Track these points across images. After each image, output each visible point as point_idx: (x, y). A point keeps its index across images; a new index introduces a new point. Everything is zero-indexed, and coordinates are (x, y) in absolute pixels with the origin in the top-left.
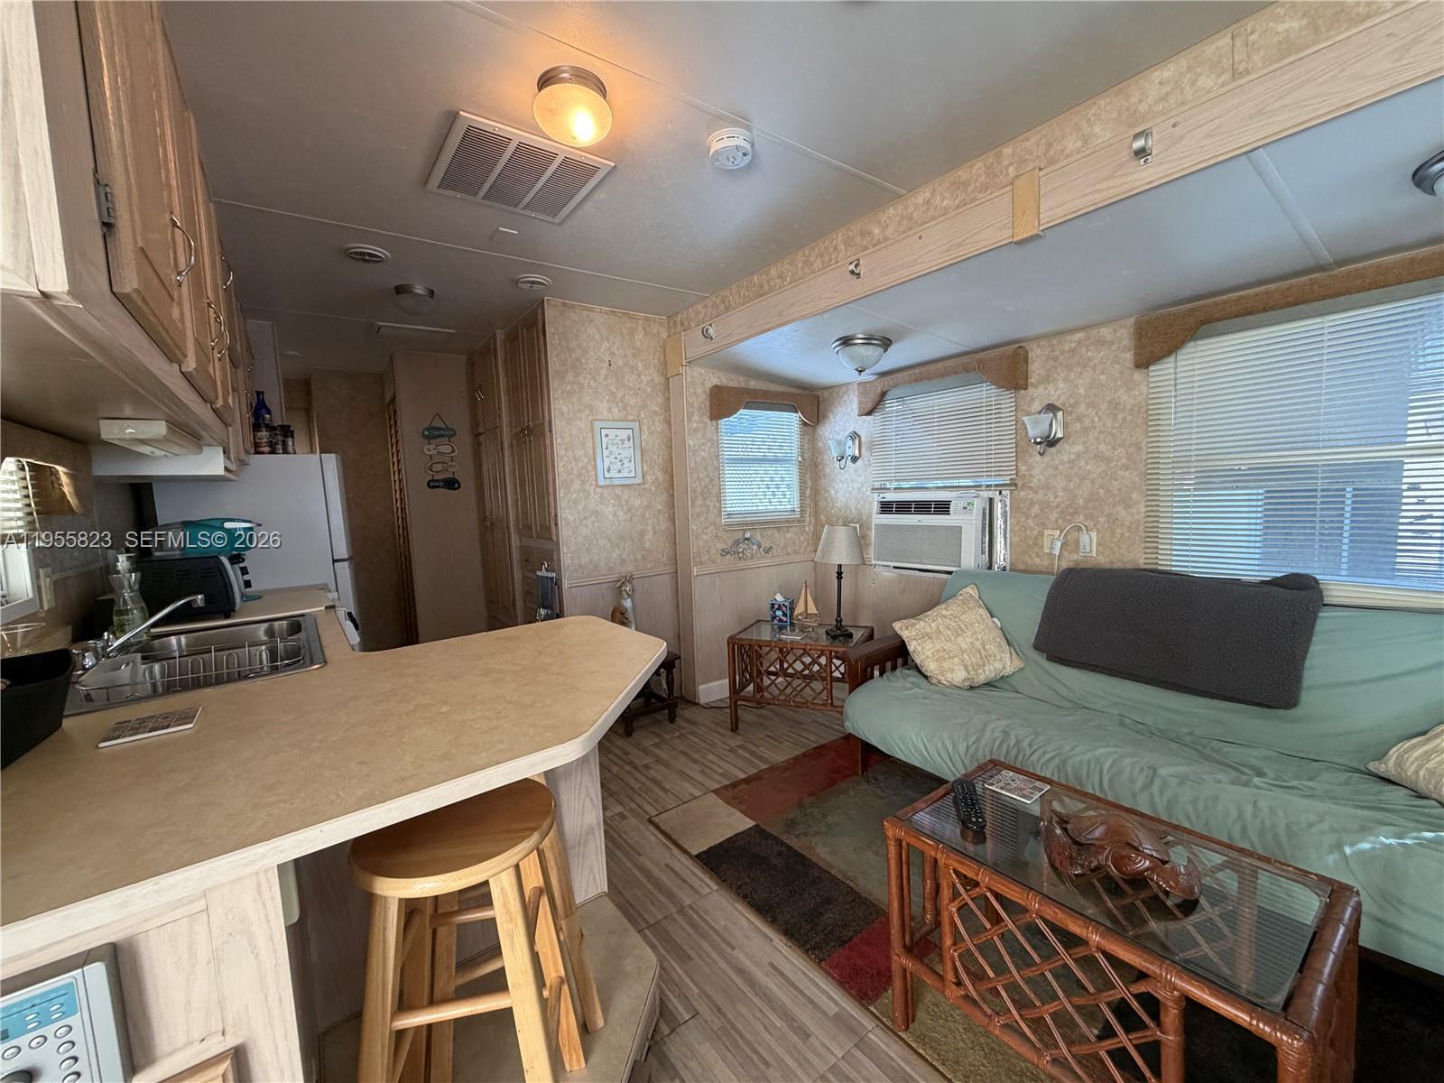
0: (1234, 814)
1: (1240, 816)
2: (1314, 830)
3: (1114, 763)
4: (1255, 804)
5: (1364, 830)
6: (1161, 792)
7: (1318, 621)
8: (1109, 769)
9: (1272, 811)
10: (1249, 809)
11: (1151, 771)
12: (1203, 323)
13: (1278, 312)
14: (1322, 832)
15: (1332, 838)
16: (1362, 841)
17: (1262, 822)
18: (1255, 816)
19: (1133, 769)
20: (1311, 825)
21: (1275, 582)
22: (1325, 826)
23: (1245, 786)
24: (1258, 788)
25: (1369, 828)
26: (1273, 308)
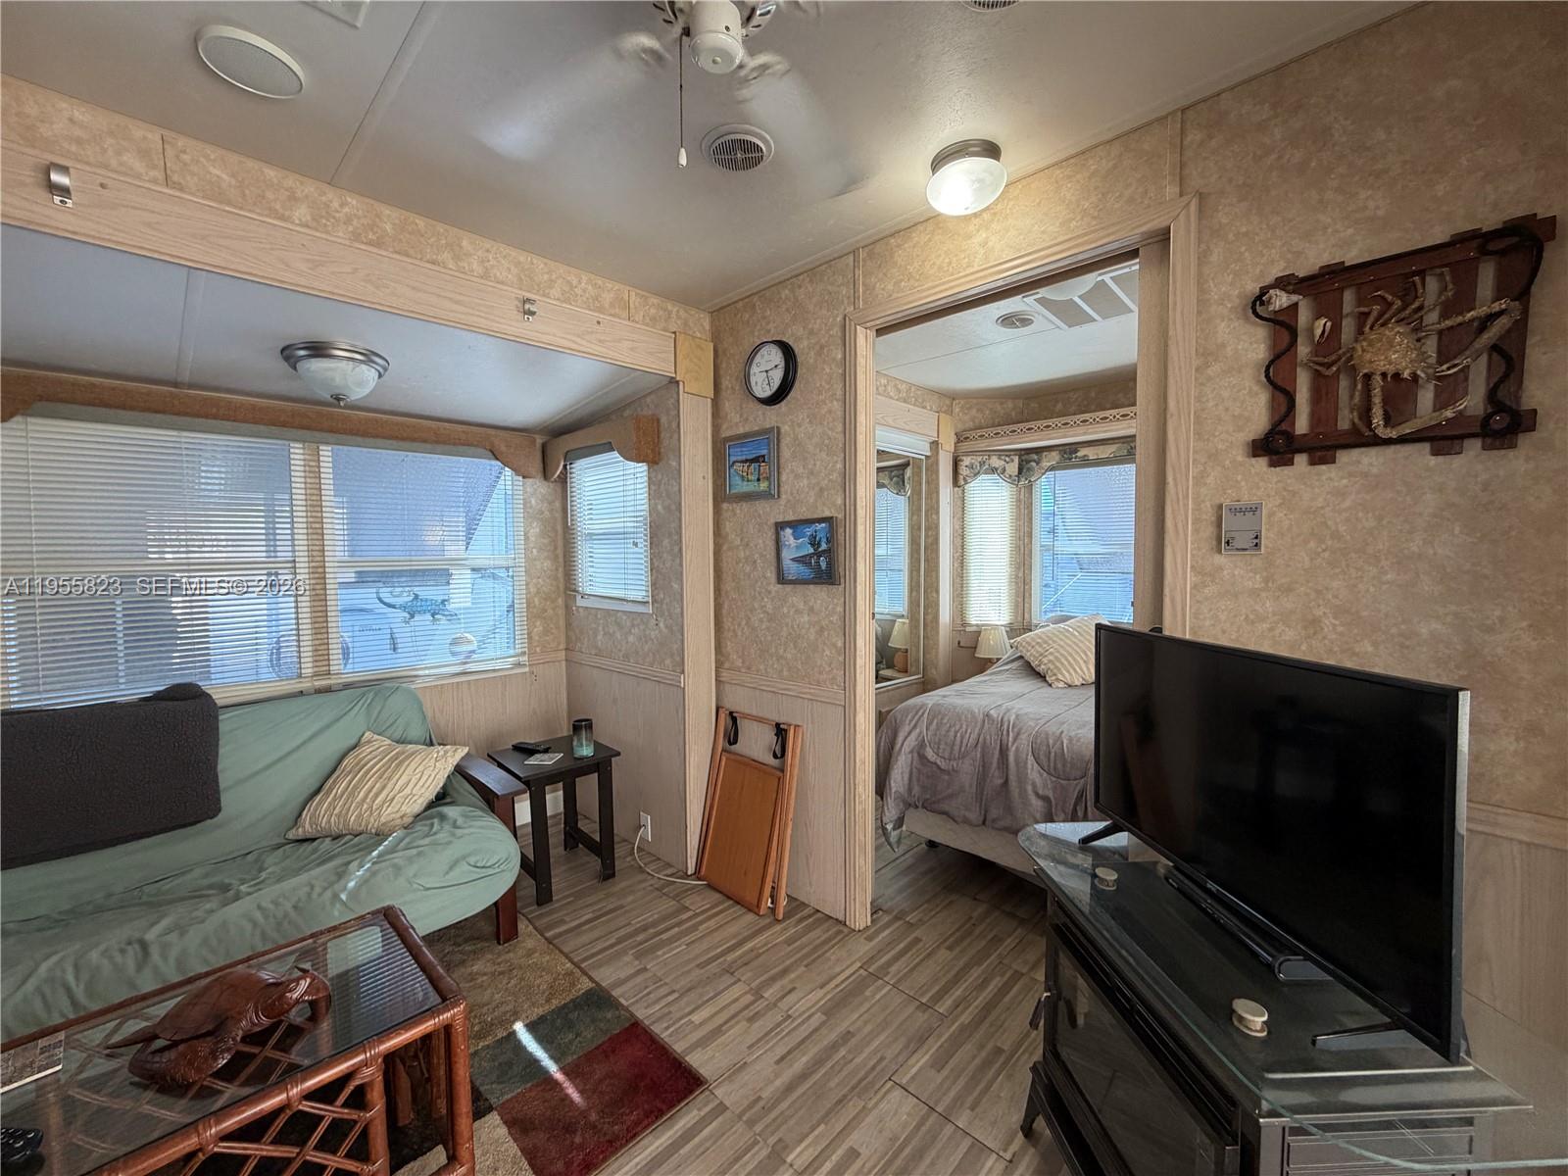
0: (249, 927)
1: (255, 924)
2: (314, 896)
3: (76, 967)
4: (259, 907)
5: (341, 874)
6: (164, 957)
7: (221, 725)
8: (77, 978)
9: (276, 903)
10: (258, 915)
11: (137, 946)
12: (41, 398)
13: (137, 414)
14: (320, 895)
15: (328, 894)
16: (348, 882)
17: (275, 917)
18: (266, 917)
19: (111, 958)
20: (309, 895)
21: (158, 697)
22: (317, 890)
23: (237, 900)
24: (249, 894)
25: (344, 872)
26: (132, 408)
